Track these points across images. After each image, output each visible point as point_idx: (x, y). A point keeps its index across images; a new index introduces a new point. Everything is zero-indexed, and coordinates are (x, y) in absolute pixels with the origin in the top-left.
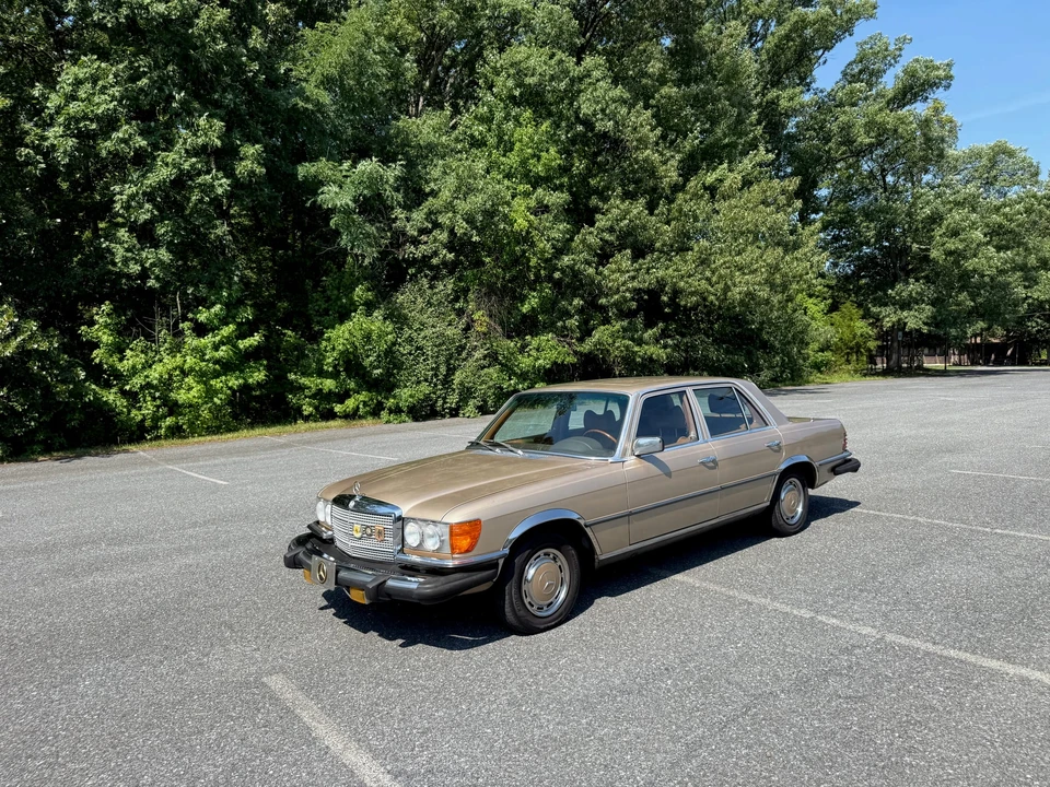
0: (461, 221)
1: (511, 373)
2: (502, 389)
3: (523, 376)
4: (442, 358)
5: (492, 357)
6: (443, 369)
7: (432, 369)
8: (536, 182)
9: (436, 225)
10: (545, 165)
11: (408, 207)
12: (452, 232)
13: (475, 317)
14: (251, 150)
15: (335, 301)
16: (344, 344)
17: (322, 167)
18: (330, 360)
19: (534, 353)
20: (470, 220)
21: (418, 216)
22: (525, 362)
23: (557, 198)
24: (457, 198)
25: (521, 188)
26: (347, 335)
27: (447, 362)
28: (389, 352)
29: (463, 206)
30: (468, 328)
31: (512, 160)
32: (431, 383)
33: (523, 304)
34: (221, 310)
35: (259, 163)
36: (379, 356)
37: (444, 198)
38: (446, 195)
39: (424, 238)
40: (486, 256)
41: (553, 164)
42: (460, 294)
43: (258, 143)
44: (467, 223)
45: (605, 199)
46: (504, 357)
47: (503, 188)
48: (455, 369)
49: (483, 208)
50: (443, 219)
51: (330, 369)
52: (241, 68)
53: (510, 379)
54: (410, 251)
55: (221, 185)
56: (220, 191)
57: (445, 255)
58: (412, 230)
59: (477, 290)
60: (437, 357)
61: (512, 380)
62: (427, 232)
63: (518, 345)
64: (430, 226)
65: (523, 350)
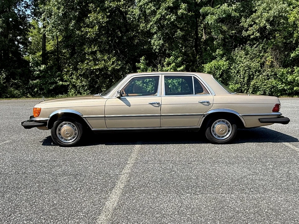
1: (283, 82)
4: (247, 75)
6: (246, 79)
7: (242, 79)
14: (183, 6)
17: (208, 9)
20: (267, 20)
21: (248, 20)
22: (289, 78)
27: (249, 76)
29: (266, 15)
30: (263, 64)
32: (242, 84)
35: (186, 10)
39: (250, 28)
49: (273, 15)
50: (257, 21)
53: (282, 84)
54: (244, 34)
55: (173, 18)
56: (172, 20)
57: (256, 34)
58: (246, 25)
59: (271, 48)
60: (244, 74)
61: (283, 84)
62: (251, 26)
63: (289, 70)
64: (253, 23)
65: (292, 73)
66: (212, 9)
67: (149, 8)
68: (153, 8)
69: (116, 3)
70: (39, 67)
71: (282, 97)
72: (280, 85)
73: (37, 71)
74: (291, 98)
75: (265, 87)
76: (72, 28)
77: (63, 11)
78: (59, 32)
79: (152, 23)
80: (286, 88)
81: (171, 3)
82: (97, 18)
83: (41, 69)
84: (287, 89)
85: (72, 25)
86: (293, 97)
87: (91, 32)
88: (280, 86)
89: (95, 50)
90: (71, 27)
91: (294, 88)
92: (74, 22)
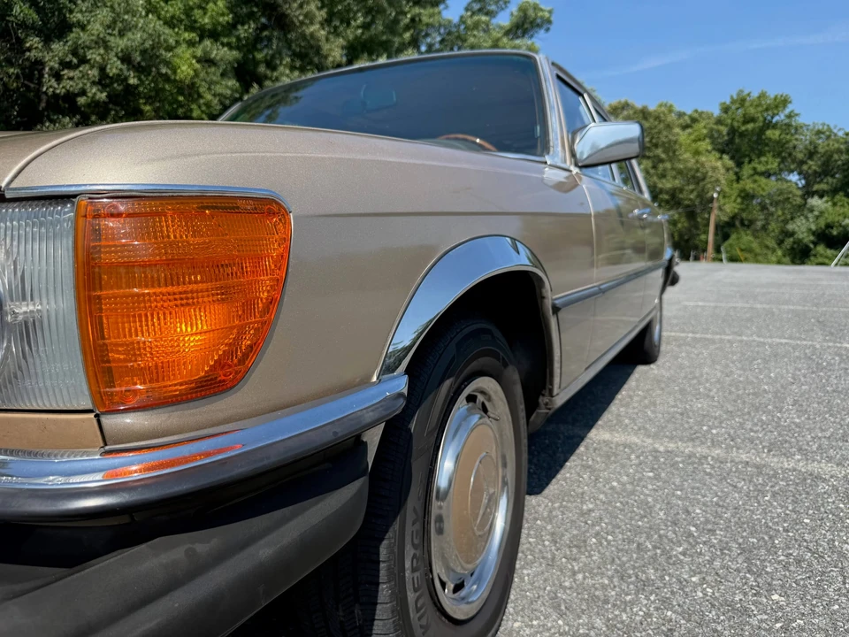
0: (115, 59)
8: (204, 33)
9: (83, 61)
10: (212, 17)
12: (102, 69)
20: (126, 58)
23: (223, 53)
37: (95, 32)
38: (96, 28)
40: (145, 104)
41: (221, 19)
44: (123, 62)
45: (274, 68)
49: (141, 48)
50: (94, 55)
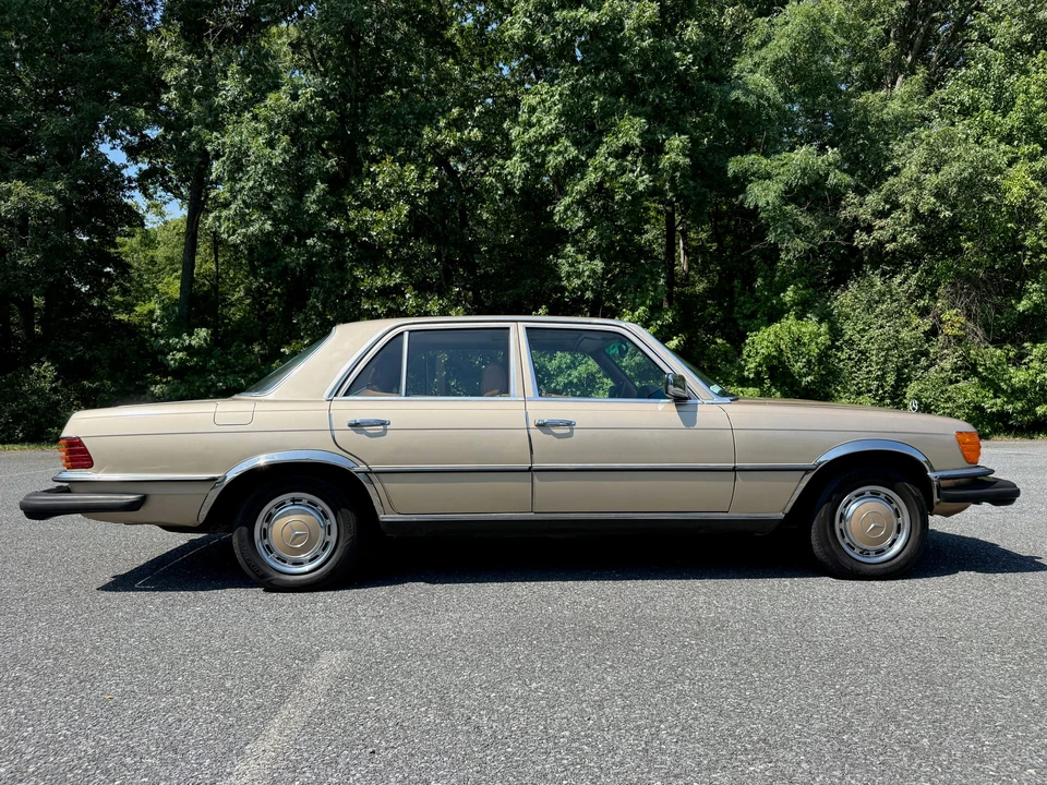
1: (998, 392)
2: (982, 410)
3: (1017, 393)
4: (891, 366)
5: (969, 368)
6: (891, 379)
7: (877, 378)
11: (861, 192)
13: (945, 317)
14: (677, 141)
15: (765, 303)
16: (768, 347)
17: (751, 160)
18: (752, 366)
19: (1036, 364)
21: (873, 199)
22: (1019, 376)
24: (926, 172)
25: (1025, 149)
26: (772, 338)
27: (899, 371)
28: (824, 356)
29: (932, 180)
30: (933, 332)
31: (1015, 118)
32: (876, 395)
33: (1019, 300)
34: (644, 311)
35: (684, 155)
36: (809, 361)
39: (878, 223)
42: (928, 289)
43: (684, 134)
46: (986, 369)
47: (999, 153)
48: (909, 379)
51: (752, 376)
52: (673, 63)
53: (996, 397)
54: (861, 239)
55: (643, 181)
56: (641, 187)
57: (905, 238)
58: (864, 214)
59: (950, 283)
60: (885, 362)
61: (999, 397)
62: (883, 215)
63: (1011, 354)
64: (888, 206)
65: (1018, 360)
66: (765, 161)
67: (559, 153)
68: (573, 152)
69: (458, 134)
70: (185, 336)
71: (996, 437)
72: (992, 398)
73: (179, 351)
74: (1027, 442)
75: (950, 405)
76: (314, 206)
77: (285, 151)
78: (269, 222)
79: (567, 200)
80: (1009, 408)
81: (637, 133)
82: (401, 177)
83: (193, 343)
84: (1013, 413)
85: (314, 197)
86: (1032, 438)
87: (382, 224)
88: (992, 404)
89: (395, 285)
90: (312, 203)
91: (1037, 409)
92: (323, 189)
